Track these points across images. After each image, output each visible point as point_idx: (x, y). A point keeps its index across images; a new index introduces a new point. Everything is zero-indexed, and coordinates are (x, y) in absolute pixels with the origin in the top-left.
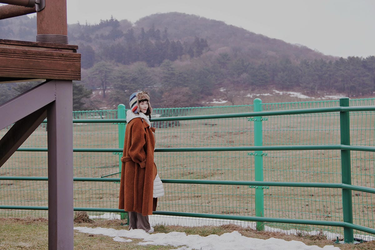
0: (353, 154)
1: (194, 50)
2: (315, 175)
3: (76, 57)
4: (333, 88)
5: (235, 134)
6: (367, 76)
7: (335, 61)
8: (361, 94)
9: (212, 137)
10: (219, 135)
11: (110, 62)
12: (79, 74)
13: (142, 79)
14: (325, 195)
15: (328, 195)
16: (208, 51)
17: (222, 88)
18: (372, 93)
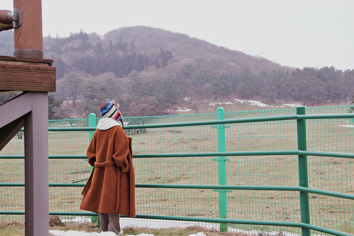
0: (309, 159)
1: (160, 61)
3: (51, 70)
4: (290, 97)
5: (199, 141)
6: (322, 85)
7: (292, 71)
8: (316, 102)
9: (178, 143)
10: (184, 142)
11: (80, 73)
12: (54, 86)
13: (111, 89)
14: (284, 197)
15: (287, 198)
16: (173, 62)
17: (186, 97)
18: (326, 102)
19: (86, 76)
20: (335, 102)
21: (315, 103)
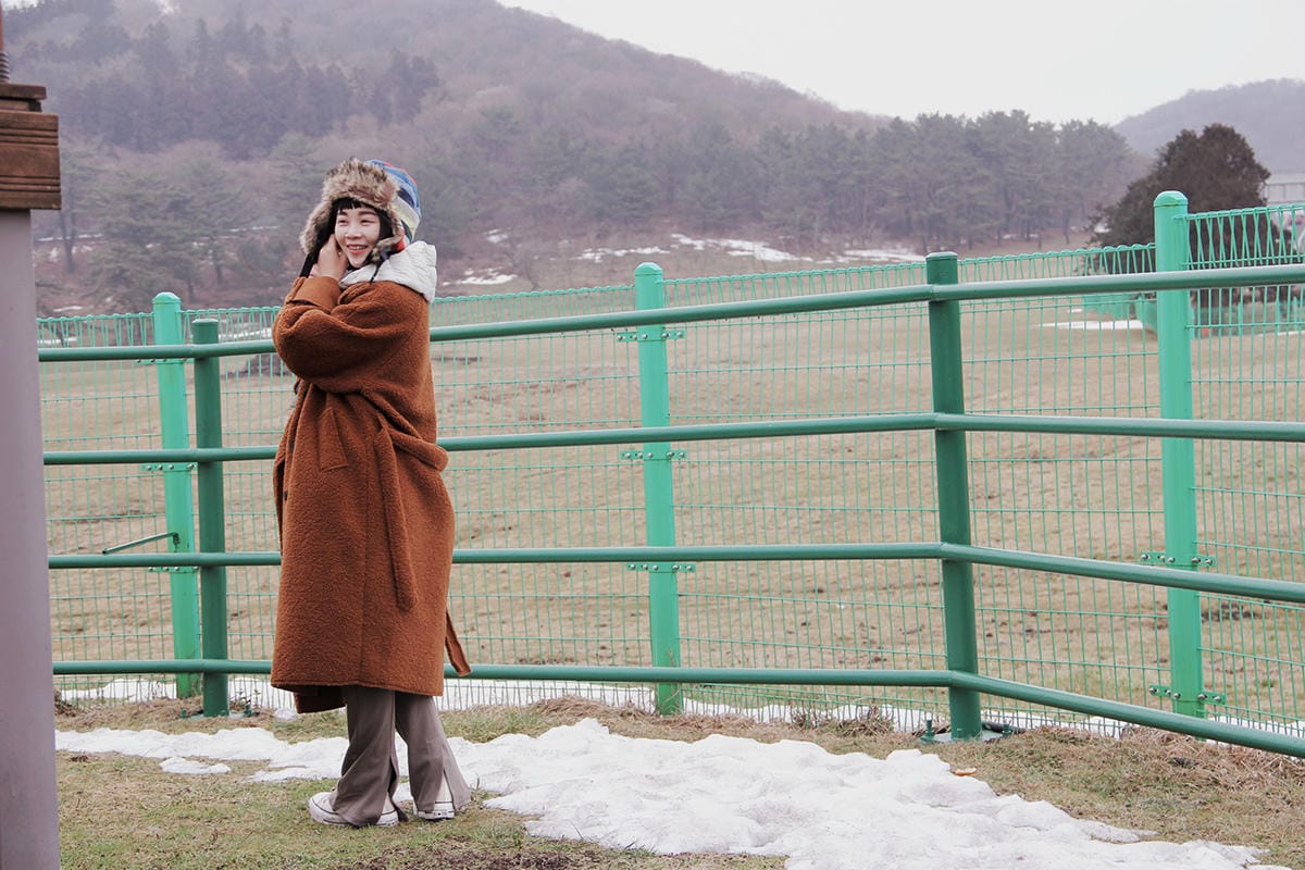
1: (392, 98)
2: (826, 522)
3: (41, 127)
4: (872, 226)
5: (548, 391)
6: (983, 180)
7: (875, 132)
8: (963, 242)
9: (469, 402)
10: (492, 395)
11: (86, 142)
12: (55, 188)
13: (208, 204)
14: (861, 587)
15: (872, 589)
16: (441, 99)
17: (495, 231)
18: (1000, 238)
19: (112, 154)
20: (1029, 240)
21: (959, 245)
